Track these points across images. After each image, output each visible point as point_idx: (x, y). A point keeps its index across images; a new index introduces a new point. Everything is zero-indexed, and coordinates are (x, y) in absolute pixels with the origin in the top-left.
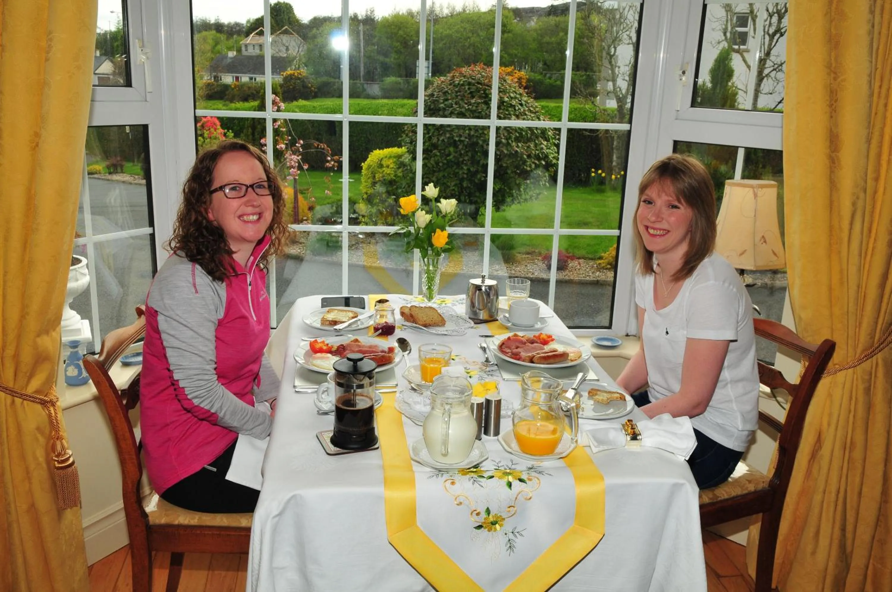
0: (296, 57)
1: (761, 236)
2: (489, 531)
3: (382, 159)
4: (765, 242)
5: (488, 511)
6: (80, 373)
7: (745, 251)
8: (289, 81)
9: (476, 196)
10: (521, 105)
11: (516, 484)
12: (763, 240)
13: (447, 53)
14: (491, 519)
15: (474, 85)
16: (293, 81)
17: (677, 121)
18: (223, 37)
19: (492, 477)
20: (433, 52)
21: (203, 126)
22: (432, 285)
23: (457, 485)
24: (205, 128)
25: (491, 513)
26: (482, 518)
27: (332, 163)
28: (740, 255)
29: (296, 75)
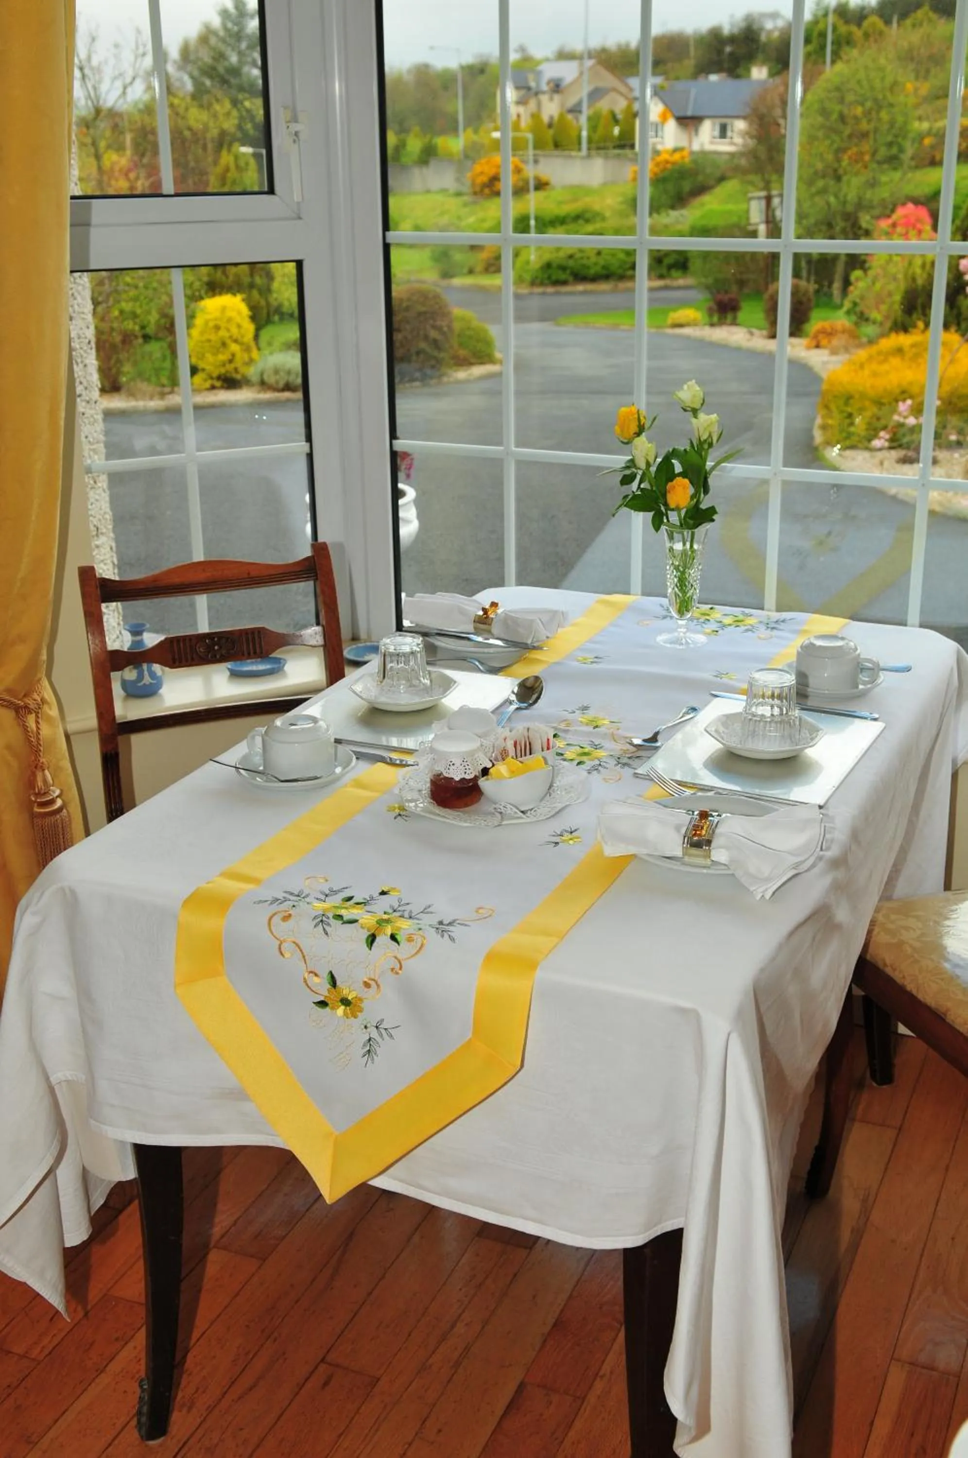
2: (338, 1015)
5: (332, 978)
11: (382, 941)
14: (339, 993)
19: (353, 922)
21: (894, 225)
22: (682, 583)
23: (291, 923)
24: (899, 229)
25: (338, 983)
26: (323, 989)
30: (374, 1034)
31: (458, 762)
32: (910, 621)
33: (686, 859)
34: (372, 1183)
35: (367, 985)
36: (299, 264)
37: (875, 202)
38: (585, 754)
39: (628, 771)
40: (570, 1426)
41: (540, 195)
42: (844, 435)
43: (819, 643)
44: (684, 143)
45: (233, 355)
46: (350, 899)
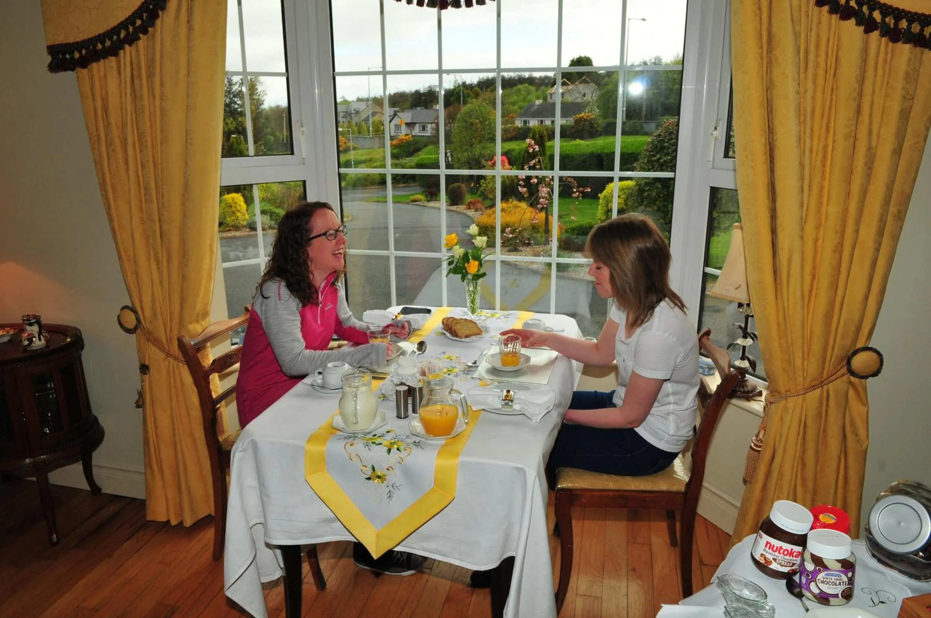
0: (590, 102)
2: (376, 483)
5: (373, 468)
7: (740, 286)
8: (579, 123)
11: (393, 451)
14: (376, 473)
16: (582, 123)
17: (713, 170)
18: (532, 88)
19: (380, 444)
22: (472, 302)
23: (354, 447)
25: (376, 469)
26: (369, 472)
27: (577, 193)
28: (736, 289)
29: (585, 117)
30: (391, 489)
31: (409, 378)
32: (551, 311)
33: (503, 409)
34: (395, 549)
35: (388, 469)
36: (304, 182)
37: (485, 155)
38: (451, 371)
39: (469, 377)
41: (355, 152)
43: (530, 322)
44: (409, 132)
45: (238, 217)
46: (375, 435)
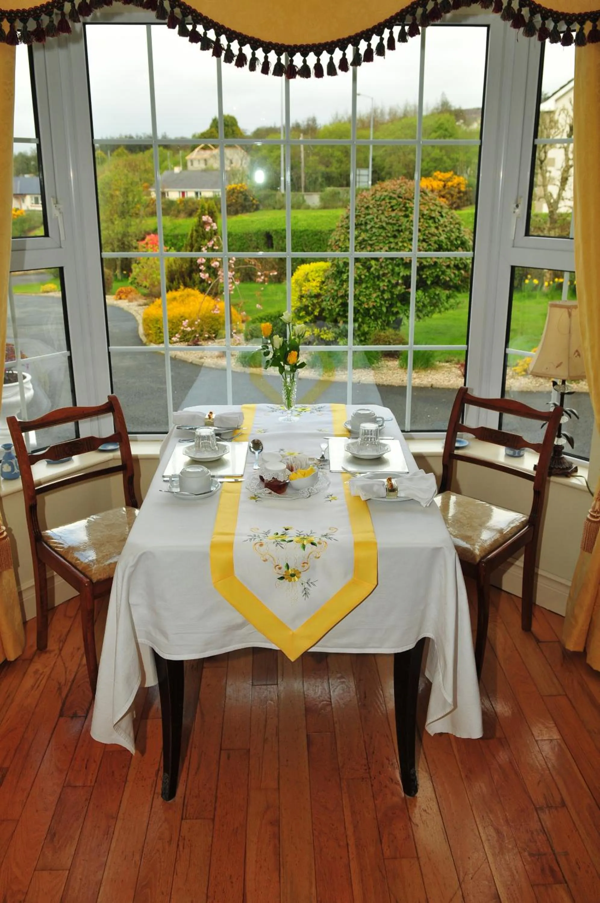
1: (575, 350)
2: (290, 581)
3: (308, 274)
4: (579, 355)
5: (288, 566)
6: (13, 470)
7: (561, 363)
8: (233, 195)
9: (397, 307)
10: (442, 216)
11: (308, 546)
12: (577, 354)
13: (387, 160)
14: (290, 571)
15: (394, 199)
16: (236, 195)
17: (514, 249)
19: (291, 541)
20: (373, 160)
21: (147, 244)
22: (290, 395)
23: (264, 547)
24: (149, 245)
25: (290, 568)
26: (283, 572)
27: (263, 277)
28: (557, 367)
29: (238, 188)
30: (306, 586)
33: (387, 497)
34: (310, 650)
35: (302, 566)
37: (136, 234)
40: (336, 743)
42: (158, 337)
44: (18, 206)
46: (277, 534)
